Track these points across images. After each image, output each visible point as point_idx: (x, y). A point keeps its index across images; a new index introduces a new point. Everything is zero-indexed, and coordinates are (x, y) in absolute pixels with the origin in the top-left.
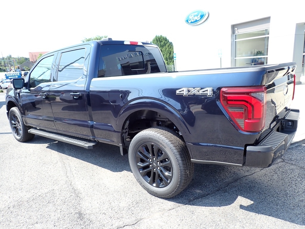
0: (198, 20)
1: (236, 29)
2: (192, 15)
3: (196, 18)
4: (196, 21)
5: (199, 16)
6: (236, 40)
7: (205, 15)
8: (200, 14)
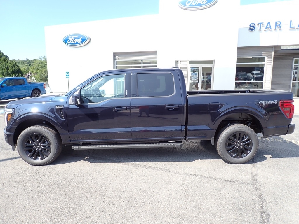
0: (79, 43)
1: (117, 56)
2: (71, 37)
3: (76, 40)
4: (77, 43)
5: (80, 40)
6: (117, 65)
7: (87, 39)
8: (81, 38)
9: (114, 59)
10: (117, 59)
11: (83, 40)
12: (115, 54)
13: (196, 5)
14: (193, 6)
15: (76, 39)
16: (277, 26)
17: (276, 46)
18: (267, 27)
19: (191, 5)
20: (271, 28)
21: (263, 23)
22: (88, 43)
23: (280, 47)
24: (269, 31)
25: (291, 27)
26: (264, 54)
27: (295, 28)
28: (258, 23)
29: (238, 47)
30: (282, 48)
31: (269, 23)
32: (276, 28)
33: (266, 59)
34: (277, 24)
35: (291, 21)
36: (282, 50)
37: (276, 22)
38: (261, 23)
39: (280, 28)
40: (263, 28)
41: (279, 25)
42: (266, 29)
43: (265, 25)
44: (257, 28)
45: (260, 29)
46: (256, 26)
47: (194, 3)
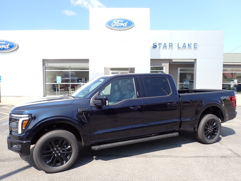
0: (7, 49)
1: (46, 62)
4: (4, 49)
5: (8, 46)
6: (46, 70)
7: (15, 46)
8: (9, 44)
9: (44, 64)
10: (46, 64)
11: (11, 47)
12: (44, 61)
13: (119, 27)
14: (117, 27)
15: (2, 46)
16: (170, 46)
17: (170, 59)
18: (164, 46)
19: (115, 26)
20: (166, 47)
21: (161, 43)
22: (16, 50)
23: (172, 60)
24: (165, 50)
25: (178, 47)
26: (163, 65)
27: (181, 48)
28: (158, 43)
29: (151, 59)
30: (173, 61)
31: (165, 44)
32: (169, 47)
33: (164, 67)
34: (170, 45)
35: (178, 44)
36: (173, 62)
37: (170, 44)
38: (160, 44)
39: (172, 47)
40: (162, 47)
41: (171, 46)
42: (163, 47)
43: (163, 44)
44: (158, 46)
45: (160, 47)
46: (157, 45)
47: (118, 25)
